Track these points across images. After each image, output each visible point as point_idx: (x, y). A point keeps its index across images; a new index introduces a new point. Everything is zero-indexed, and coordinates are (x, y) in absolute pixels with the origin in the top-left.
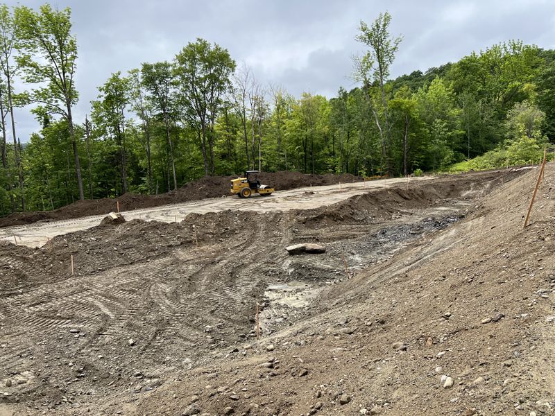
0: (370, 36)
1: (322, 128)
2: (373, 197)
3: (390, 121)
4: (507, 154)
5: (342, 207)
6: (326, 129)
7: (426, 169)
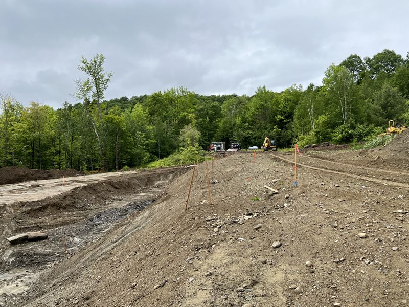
0: (89, 68)
1: (49, 131)
2: (91, 188)
3: (105, 130)
4: (181, 157)
5: (65, 197)
6: (53, 133)
7: (132, 166)
